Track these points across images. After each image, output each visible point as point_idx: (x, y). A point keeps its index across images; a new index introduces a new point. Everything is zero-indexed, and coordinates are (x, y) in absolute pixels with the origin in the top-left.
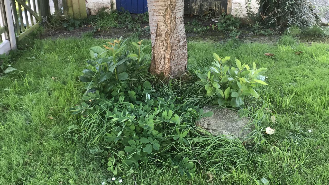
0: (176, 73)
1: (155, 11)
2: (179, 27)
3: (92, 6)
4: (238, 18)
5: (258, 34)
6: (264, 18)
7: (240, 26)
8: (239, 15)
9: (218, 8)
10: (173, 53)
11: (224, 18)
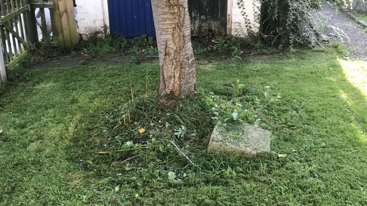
0: (186, 92)
1: (163, 30)
2: (188, 45)
3: (84, 31)
4: (239, 38)
5: (260, 53)
6: (264, 37)
7: (241, 46)
8: (240, 35)
9: (218, 28)
10: (182, 71)
11: (224, 39)
